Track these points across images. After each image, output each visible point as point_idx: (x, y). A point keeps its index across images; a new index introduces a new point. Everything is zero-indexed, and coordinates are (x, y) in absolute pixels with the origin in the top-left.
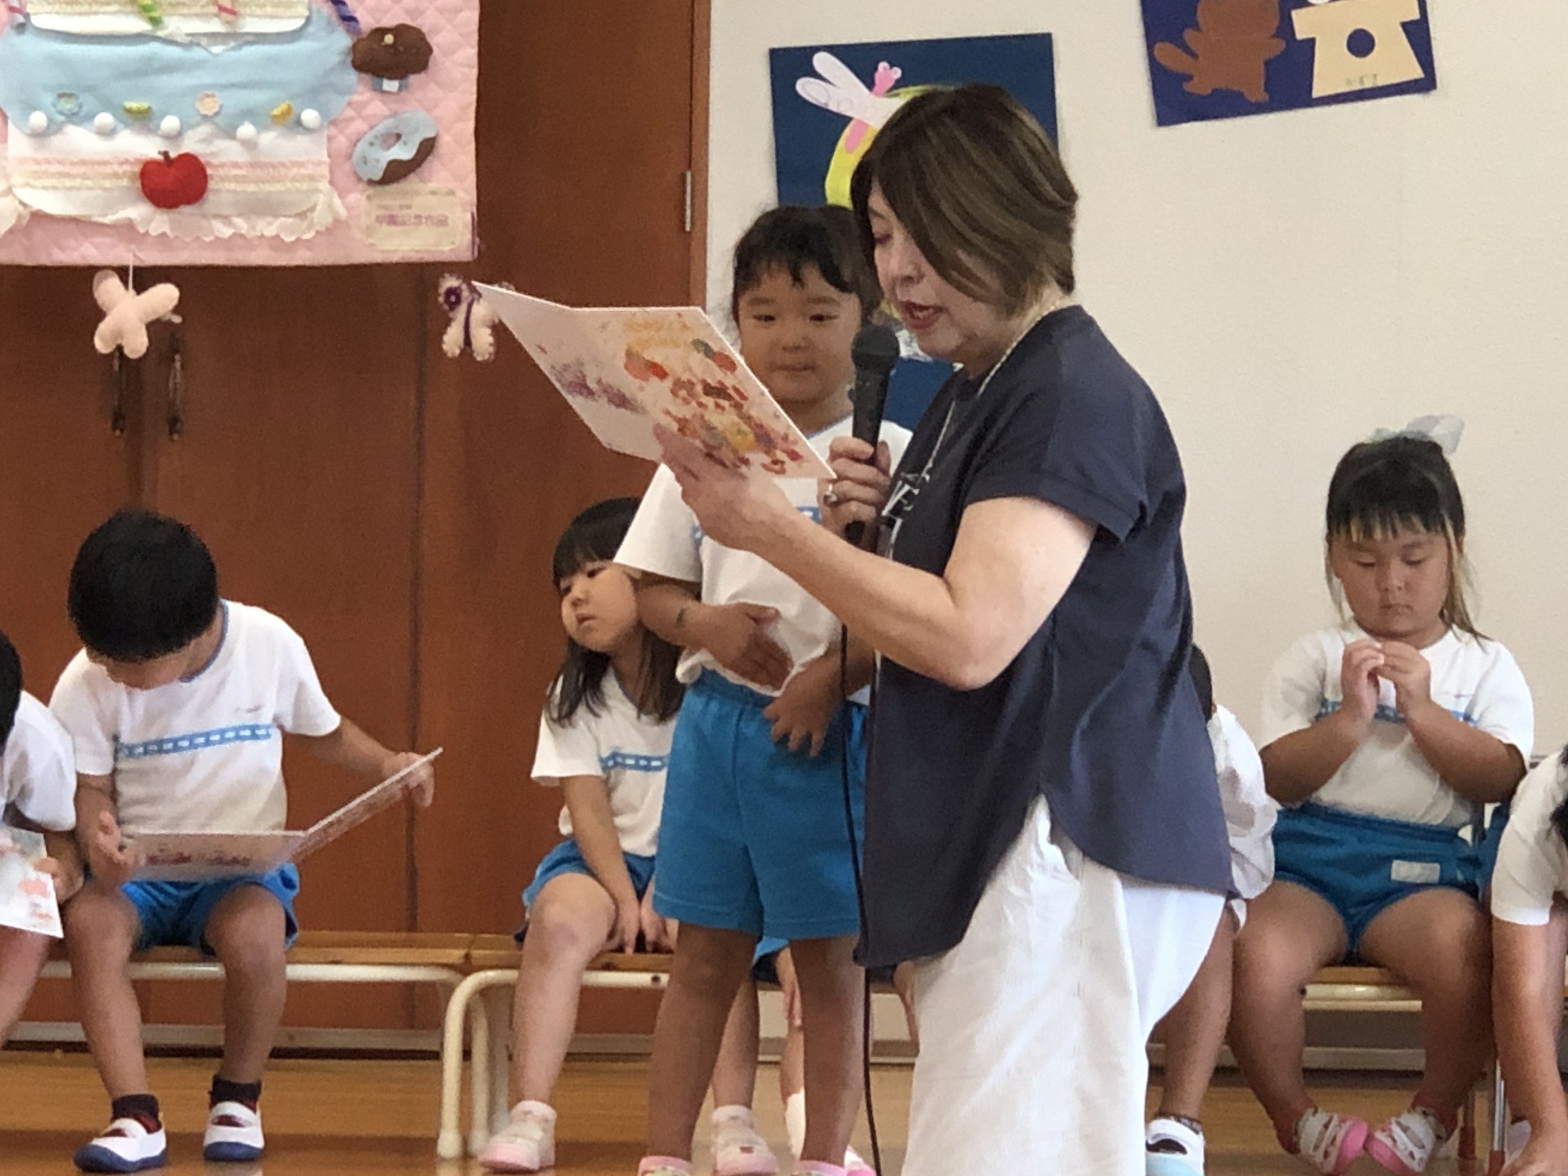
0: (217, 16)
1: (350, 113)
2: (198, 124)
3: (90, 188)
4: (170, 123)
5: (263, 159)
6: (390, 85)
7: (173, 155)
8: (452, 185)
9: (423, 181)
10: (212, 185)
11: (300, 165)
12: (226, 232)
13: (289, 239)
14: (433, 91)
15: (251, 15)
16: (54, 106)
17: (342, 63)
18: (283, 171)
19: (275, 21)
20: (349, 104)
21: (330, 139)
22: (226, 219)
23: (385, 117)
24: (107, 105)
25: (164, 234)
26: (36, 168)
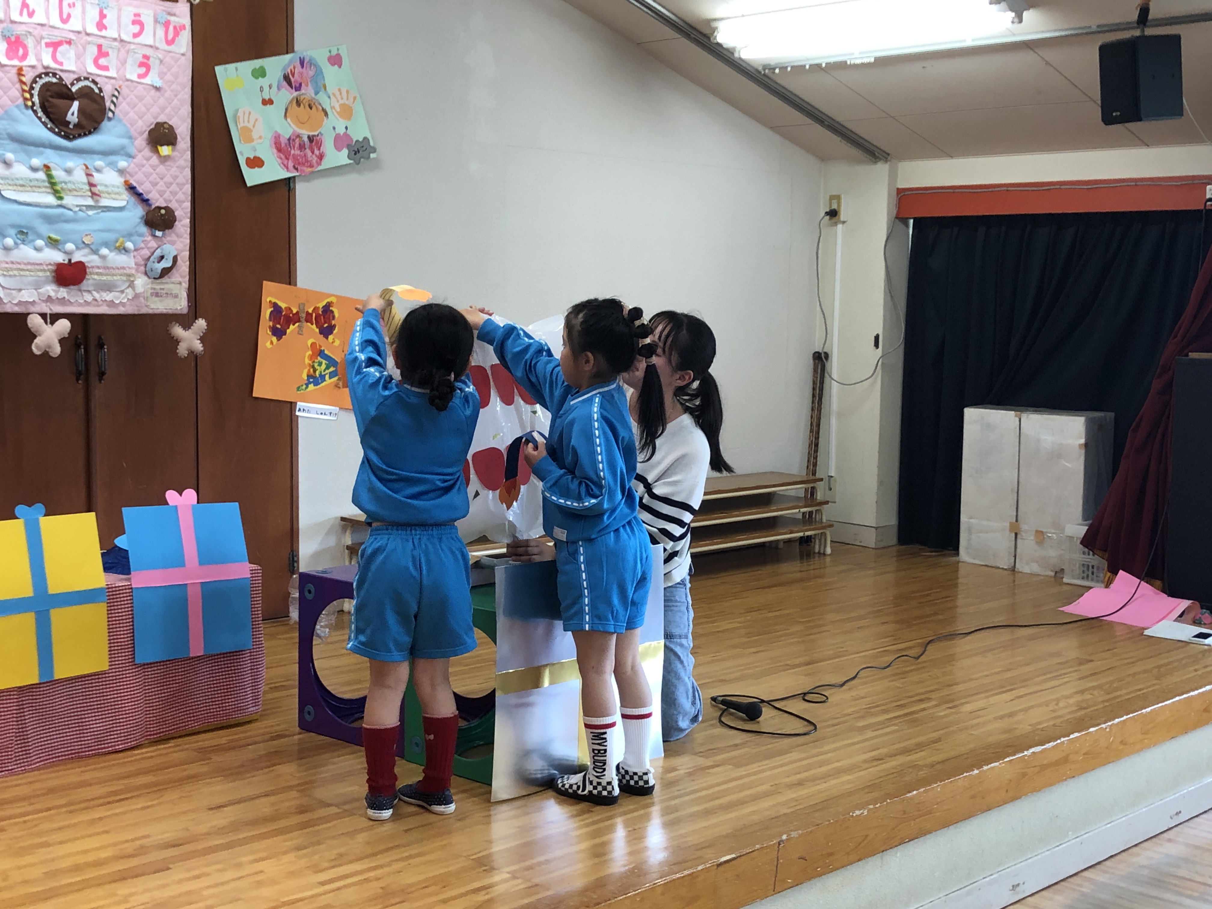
0: (92, 197)
1: (142, 245)
2: (83, 248)
3: (31, 276)
4: (70, 246)
5: (110, 265)
6: (159, 233)
7: (73, 261)
8: (180, 279)
9: (169, 278)
10: (87, 277)
11: (123, 268)
12: (88, 298)
13: (117, 302)
14: (174, 237)
15: (105, 198)
16: (16, 235)
17: (139, 223)
18: (117, 271)
19: (115, 201)
20: (143, 241)
21: (134, 257)
22: (89, 291)
23: (157, 249)
24: (40, 237)
25: (64, 298)
26: (7, 266)
